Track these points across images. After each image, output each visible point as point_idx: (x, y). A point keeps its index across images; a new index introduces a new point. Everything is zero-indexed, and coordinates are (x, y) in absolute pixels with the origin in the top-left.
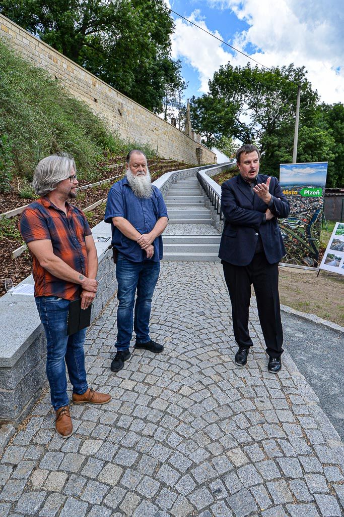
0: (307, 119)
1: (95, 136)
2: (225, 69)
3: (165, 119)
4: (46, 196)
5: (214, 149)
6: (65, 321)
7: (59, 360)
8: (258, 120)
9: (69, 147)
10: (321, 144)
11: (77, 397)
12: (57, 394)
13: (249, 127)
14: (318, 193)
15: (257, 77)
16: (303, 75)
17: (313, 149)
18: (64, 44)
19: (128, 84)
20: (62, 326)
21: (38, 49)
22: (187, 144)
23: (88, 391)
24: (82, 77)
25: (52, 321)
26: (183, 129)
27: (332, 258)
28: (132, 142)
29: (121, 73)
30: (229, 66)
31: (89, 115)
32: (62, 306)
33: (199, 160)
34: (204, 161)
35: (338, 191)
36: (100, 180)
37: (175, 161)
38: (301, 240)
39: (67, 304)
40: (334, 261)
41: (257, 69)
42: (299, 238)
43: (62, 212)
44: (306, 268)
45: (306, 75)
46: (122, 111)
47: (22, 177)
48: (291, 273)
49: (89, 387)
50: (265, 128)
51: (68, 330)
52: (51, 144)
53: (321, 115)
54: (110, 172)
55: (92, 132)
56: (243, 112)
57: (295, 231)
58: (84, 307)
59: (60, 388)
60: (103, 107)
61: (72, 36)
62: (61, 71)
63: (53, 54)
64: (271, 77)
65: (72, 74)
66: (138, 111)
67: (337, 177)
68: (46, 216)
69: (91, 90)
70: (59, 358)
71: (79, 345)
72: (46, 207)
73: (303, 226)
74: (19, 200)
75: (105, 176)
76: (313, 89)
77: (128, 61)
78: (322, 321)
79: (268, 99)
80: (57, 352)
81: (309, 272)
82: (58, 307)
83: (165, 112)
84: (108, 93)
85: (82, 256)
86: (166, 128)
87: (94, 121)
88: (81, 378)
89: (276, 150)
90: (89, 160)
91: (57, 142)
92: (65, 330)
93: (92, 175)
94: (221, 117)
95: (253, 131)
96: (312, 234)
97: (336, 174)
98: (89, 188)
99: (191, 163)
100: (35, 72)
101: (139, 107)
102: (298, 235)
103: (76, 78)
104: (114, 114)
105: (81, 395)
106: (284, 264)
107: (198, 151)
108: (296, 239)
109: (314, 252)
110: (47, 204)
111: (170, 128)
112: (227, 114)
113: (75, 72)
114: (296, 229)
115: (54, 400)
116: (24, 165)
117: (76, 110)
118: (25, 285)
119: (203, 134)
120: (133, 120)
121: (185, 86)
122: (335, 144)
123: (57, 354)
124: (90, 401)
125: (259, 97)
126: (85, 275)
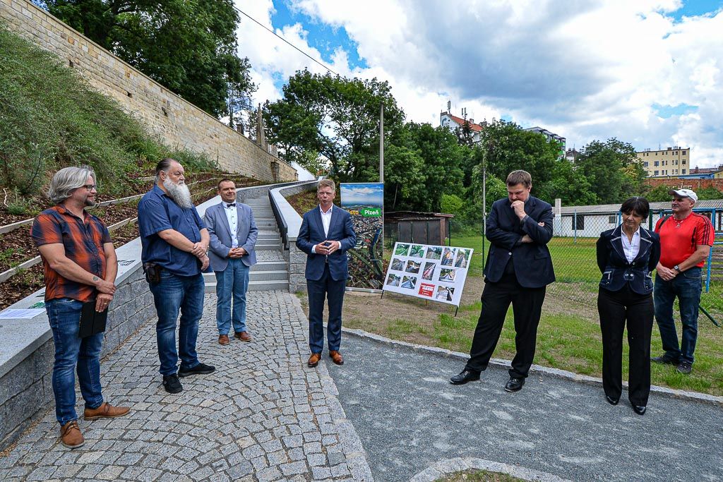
0: (395, 139)
1: (126, 140)
2: (303, 75)
3: (231, 123)
4: (62, 202)
5: (295, 165)
6: (77, 324)
7: (69, 368)
8: (344, 134)
9: (84, 153)
10: (410, 164)
11: (90, 412)
12: (65, 407)
13: (333, 141)
14: (376, 212)
15: (338, 87)
16: (388, 90)
17: (402, 170)
18: (85, 21)
19: (177, 80)
20: (73, 329)
21: (44, 24)
22: (259, 156)
23: (103, 405)
24: (110, 65)
25: (62, 324)
26: (254, 138)
27: (392, 278)
28: (181, 149)
29: (167, 66)
30: (307, 73)
31: (118, 113)
32: (75, 307)
33: (275, 176)
34: (282, 177)
35: (432, 216)
36: (130, 195)
37: (242, 176)
38: (366, 261)
39: (81, 306)
40: (394, 281)
41: (339, 79)
42: (363, 259)
43: (79, 218)
44: (372, 291)
45: (391, 90)
46: (167, 111)
47: (11, 188)
48: (356, 297)
49: (105, 401)
50: (351, 144)
51: (80, 333)
52: (58, 148)
53: (409, 134)
54: (145, 186)
55: (121, 135)
56: (325, 125)
57: (359, 251)
58: (99, 310)
59: (69, 400)
60: (140, 104)
61: (98, 13)
62: (78, 55)
63: (68, 32)
64: (353, 90)
65: (95, 60)
66: (191, 112)
67: (431, 201)
68: (61, 222)
69: (124, 82)
70: (69, 366)
71: (93, 353)
72: (61, 213)
73: (366, 247)
74: (5, 217)
75: (137, 191)
76: (399, 107)
77: (178, 52)
78: (367, 334)
79: (352, 112)
80: (67, 358)
81: (374, 295)
82: (71, 308)
83: (231, 116)
84: (149, 87)
85: (99, 260)
86: (229, 136)
87: (124, 121)
88: (95, 391)
89: (364, 169)
90: (114, 170)
91: (67, 145)
92: (76, 333)
93: (117, 189)
94: (299, 127)
95: (337, 146)
96: (375, 255)
97: (430, 197)
98: (111, 204)
99: (265, 178)
100: (38, 55)
101: (192, 108)
102: (362, 256)
103: (101, 65)
104: (156, 113)
105: (94, 409)
106: (351, 289)
107: (274, 165)
108: (361, 260)
109: (378, 273)
110: (63, 210)
111: (236, 136)
112: (305, 124)
113: (100, 57)
114: (359, 250)
115: (59, 414)
116: (15, 173)
117: (98, 106)
118: (12, 310)
119: (281, 145)
120: (183, 123)
121: (255, 88)
122: (424, 166)
123: (67, 360)
124: (106, 415)
125: (342, 109)
126: (101, 277)
